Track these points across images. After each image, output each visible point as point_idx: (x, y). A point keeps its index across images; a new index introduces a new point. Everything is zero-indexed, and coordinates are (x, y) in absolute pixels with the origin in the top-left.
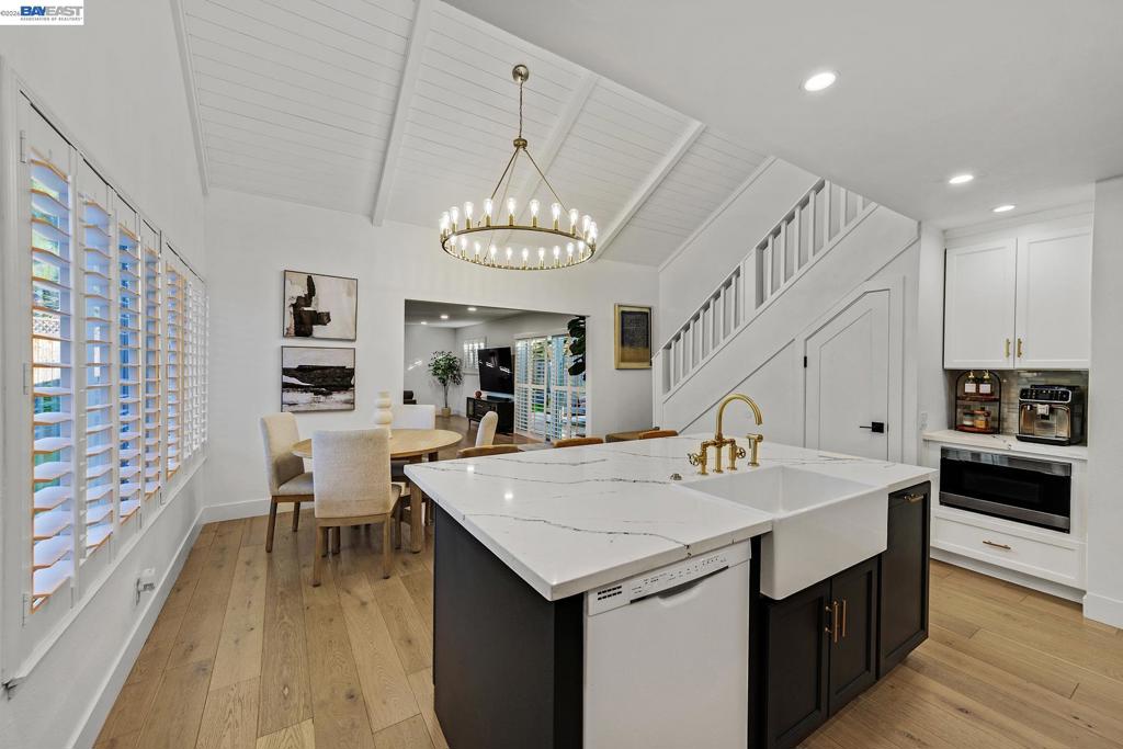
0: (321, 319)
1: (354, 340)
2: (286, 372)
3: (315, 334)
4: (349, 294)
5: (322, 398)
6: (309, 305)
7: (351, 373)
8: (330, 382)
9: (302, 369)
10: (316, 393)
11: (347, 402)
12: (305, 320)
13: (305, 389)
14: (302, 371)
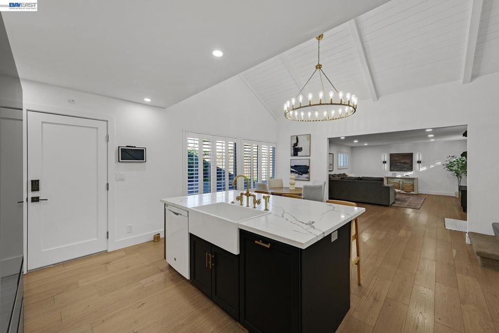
0: (301, 149)
1: (310, 156)
2: (292, 167)
3: (299, 155)
4: (308, 140)
5: (300, 176)
6: (297, 146)
7: (308, 167)
8: (302, 170)
9: (295, 166)
10: (299, 174)
11: (307, 178)
12: (296, 151)
13: (296, 173)
14: (295, 167)
